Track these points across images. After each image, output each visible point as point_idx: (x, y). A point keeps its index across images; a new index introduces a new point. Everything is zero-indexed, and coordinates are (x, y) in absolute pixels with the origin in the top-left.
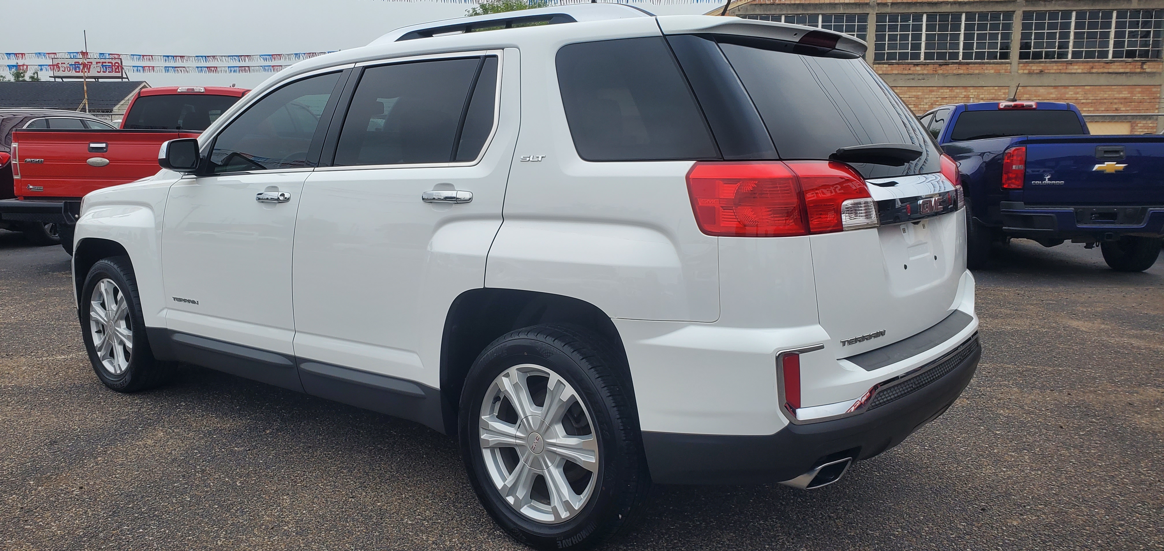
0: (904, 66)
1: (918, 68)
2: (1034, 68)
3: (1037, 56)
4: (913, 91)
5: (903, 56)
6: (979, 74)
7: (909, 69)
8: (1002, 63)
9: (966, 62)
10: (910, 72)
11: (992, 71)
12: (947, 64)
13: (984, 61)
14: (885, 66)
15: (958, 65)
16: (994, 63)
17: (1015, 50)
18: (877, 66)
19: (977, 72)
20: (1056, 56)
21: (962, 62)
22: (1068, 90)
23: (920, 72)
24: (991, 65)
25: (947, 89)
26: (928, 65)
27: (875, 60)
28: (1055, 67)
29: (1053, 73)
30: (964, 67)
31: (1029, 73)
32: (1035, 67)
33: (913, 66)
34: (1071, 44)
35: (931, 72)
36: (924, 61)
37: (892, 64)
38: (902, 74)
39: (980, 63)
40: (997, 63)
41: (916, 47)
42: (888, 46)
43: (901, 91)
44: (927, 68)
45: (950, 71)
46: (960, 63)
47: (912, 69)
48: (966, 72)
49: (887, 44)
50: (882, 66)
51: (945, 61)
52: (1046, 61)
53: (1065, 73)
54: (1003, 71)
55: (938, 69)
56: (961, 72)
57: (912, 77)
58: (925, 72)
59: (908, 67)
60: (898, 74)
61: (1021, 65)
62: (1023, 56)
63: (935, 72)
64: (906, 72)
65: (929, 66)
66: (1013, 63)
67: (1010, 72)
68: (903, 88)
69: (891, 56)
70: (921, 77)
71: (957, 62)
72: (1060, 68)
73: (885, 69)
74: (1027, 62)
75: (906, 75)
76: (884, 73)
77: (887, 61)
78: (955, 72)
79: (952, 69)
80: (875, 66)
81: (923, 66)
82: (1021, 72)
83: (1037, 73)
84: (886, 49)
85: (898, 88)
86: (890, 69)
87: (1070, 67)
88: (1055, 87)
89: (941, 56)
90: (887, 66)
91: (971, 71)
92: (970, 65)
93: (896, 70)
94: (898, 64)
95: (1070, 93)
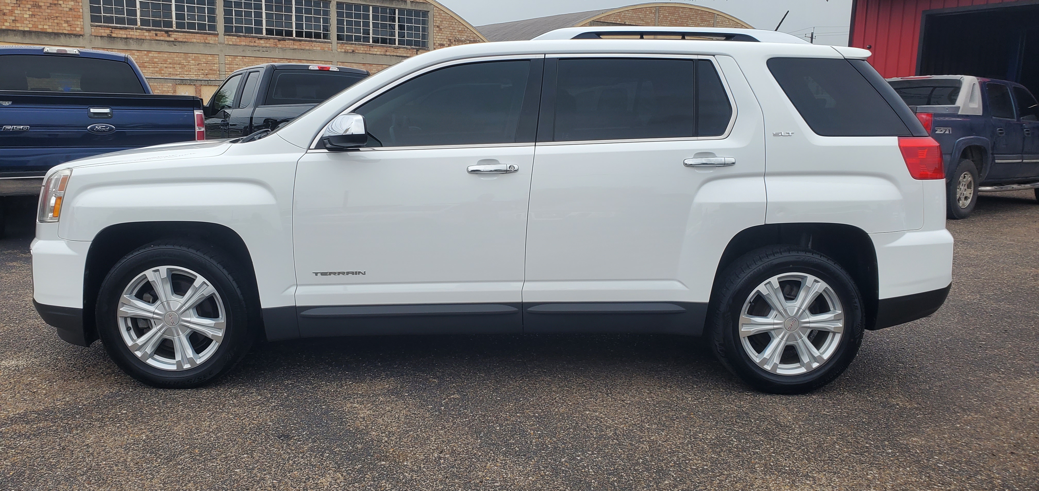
0: (250, 38)
1: (262, 42)
2: (348, 48)
3: (349, 38)
4: (259, 61)
5: (249, 30)
6: (309, 50)
7: (255, 42)
8: (325, 42)
9: (299, 39)
10: (256, 44)
11: (319, 48)
12: (284, 40)
13: (312, 39)
14: (234, 37)
15: (293, 41)
16: (319, 42)
17: (333, 32)
18: (227, 37)
19: (308, 48)
20: (362, 40)
21: (296, 39)
22: (372, 67)
23: (264, 45)
24: (318, 43)
25: (286, 61)
26: (269, 39)
27: (225, 32)
28: (362, 49)
29: (362, 53)
30: (298, 43)
31: (345, 52)
32: (349, 48)
33: (257, 39)
34: (371, 32)
35: (273, 46)
36: (266, 36)
37: (240, 36)
38: (248, 46)
39: (309, 41)
40: (322, 42)
41: (259, 23)
42: (235, 20)
43: (249, 60)
44: (269, 42)
45: (287, 46)
46: (294, 40)
47: (257, 41)
48: (299, 47)
49: (234, 18)
50: (231, 37)
51: (283, 37)
52: (355, 43)
53: (369, 54)
54: (326, 49)
55: (277, 43)
56: (296, 47)
57: (257, 48)
58: (268, 45)
59: (253, 40)
60: (246, 45)
61: (339, 45)
62: (339, 38)
63: (275, 46)
64: (252, 44)
65: (270, 40)
66: (333, 43)
67: (332, 50)
68: (251, 58)
69: (239, 30)
70: (264, 49)
71: (292, 39)
72: (366, 49)
73: (234, 40)
74: (342, 43)
75: (251, 46)
76: (234, 43)
77: (235, 34)
78: (291, 47)
79: (288, 44)
80: (225, 37)
81: (265, 40)
82: (339, 50)
83: (350, 53)
84: (234, 23)
85: (247, 58)
86: (239, 40)
87: (372, 49)
88: (364, 64)
89: (279, 33)
90: (236, 38)
91: (303, 47)
92: (302, 42)
93: (244, 42)
94: (245, 36)
95: (374, 70)
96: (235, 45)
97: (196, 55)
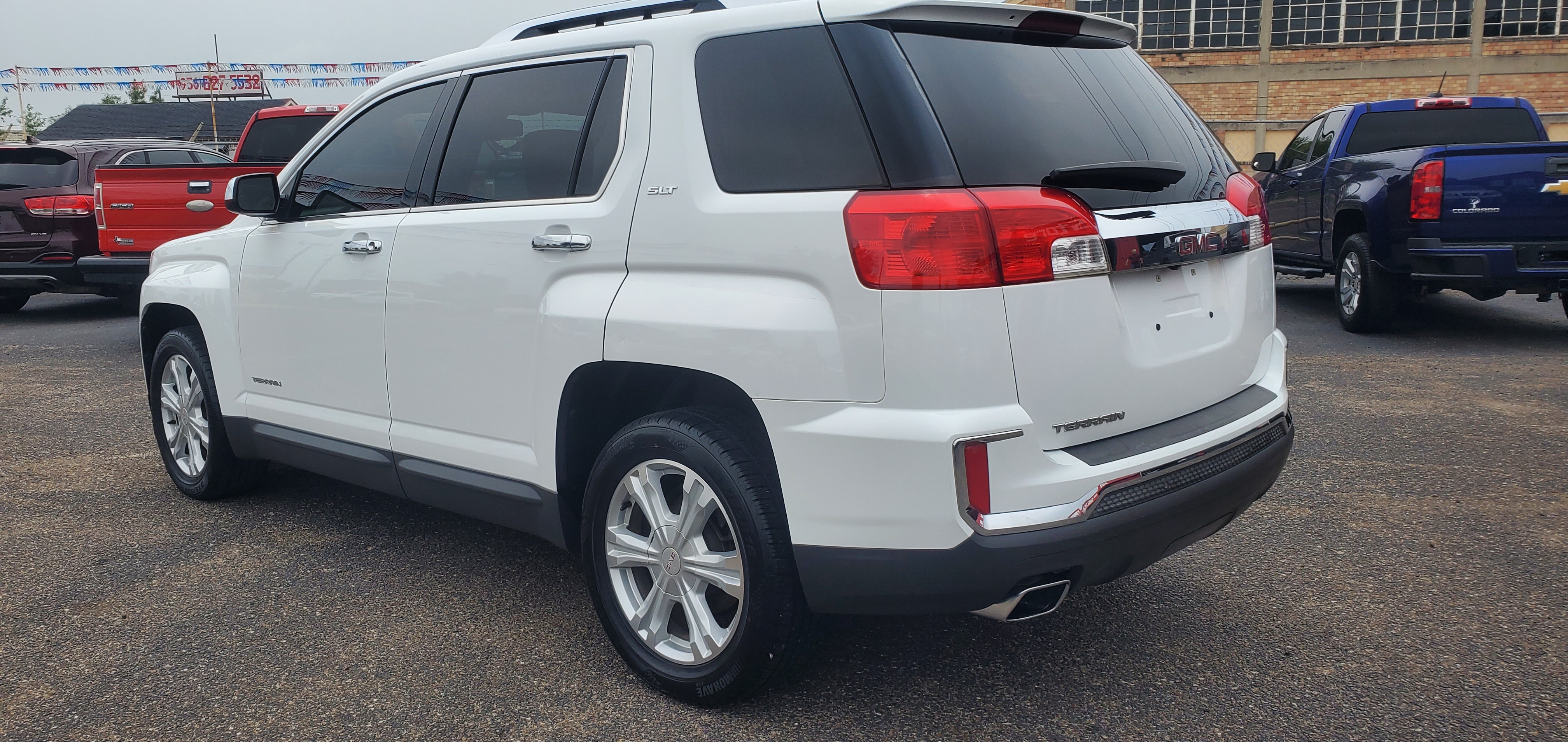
0: (1314, 51)
1: (1335, 54)
2: (1505, 48)
3: (1510, 31)
4: (1327, 85)
5: (1314, 38)
6: (1423, 59)
7: (1322, 55)
8: (1459, 43)
9: (1406, 43)
10: (1323, 59)
11: (1444, 55)
12: (1377, 47)
13: (1431, 40)
14: (1286, 52)
15: (1393, 47)
16: (1446, 43)
17: (1477, 23)
18: (1276, 52)
19: (1421, 56)
20: (1537, 31)
21: (1400, 43)
22: (1554, 79)
23: (1337, 59)
24: (1442, 46)
25: (1378, 82)
26: (1349, 48)
27: (1272, 44)
28: (1536, 47)
29: (1534, 55)
30: (1403, 50)
31: (1498, 56)
32: (1507, 47)
33: (1327, 50)
34: (1559, 13)
35: (1354, 58)
36: (1344, 43)
37: (1297, 49)
38: (1311, 63)
39: (1425, 44)
40: (1452, 43)
41: (1335, 23)
42: (1291, 24)
43: (1310, 86)
44: (1349, 53)
45: (1381, 57)
46: (1396, 45)
47: (1327, 54)
48: (1405, 56)
49: (1289, 20)
50: (1282, 52)
51: (1375, 42)
52: (1522, 38)
53: (1551, 54)
54: (1459, 54)
55: (1364, 53)
56: (1398, 56)
57: (1325, 66)
58: (1345, 58)
59: (1320, 52)
60: (1306, 63)
61: (1486, 44)
62: (1489, 31)
63: (1359, 58)
64: (1317, 60)
65: (1351, 49)
66: (1474, 42)
67: (1471, 55)
68: (1313, 82)
69: (1296, 38)
70: (1338, 66)
71: (1391, 43)
72: (1544, 47)
73: (1286, 56)
74: (1494, 40)
75: (1316, 63)
76: (1286, 61)
77: (1290, 45)
78: (1389, 57)
79: (1385, 53)
80: (1272, 52)
81: (1341, 50)
82: (1486, 54)
83: (1509, 56)
84: (1289, 28)
85: (1306, 82)
86: (1294, 56)
87: (1558, 46)
88: (1536, 74)
89: (1369, 35)
90: (1290, 52)
91: (1412, 56)
92: (1412, 47)
93: (1302, 57)
94: (1305, 48)
95: (1558, 83)
96: (1287, 64)
97: (1221, 85)
